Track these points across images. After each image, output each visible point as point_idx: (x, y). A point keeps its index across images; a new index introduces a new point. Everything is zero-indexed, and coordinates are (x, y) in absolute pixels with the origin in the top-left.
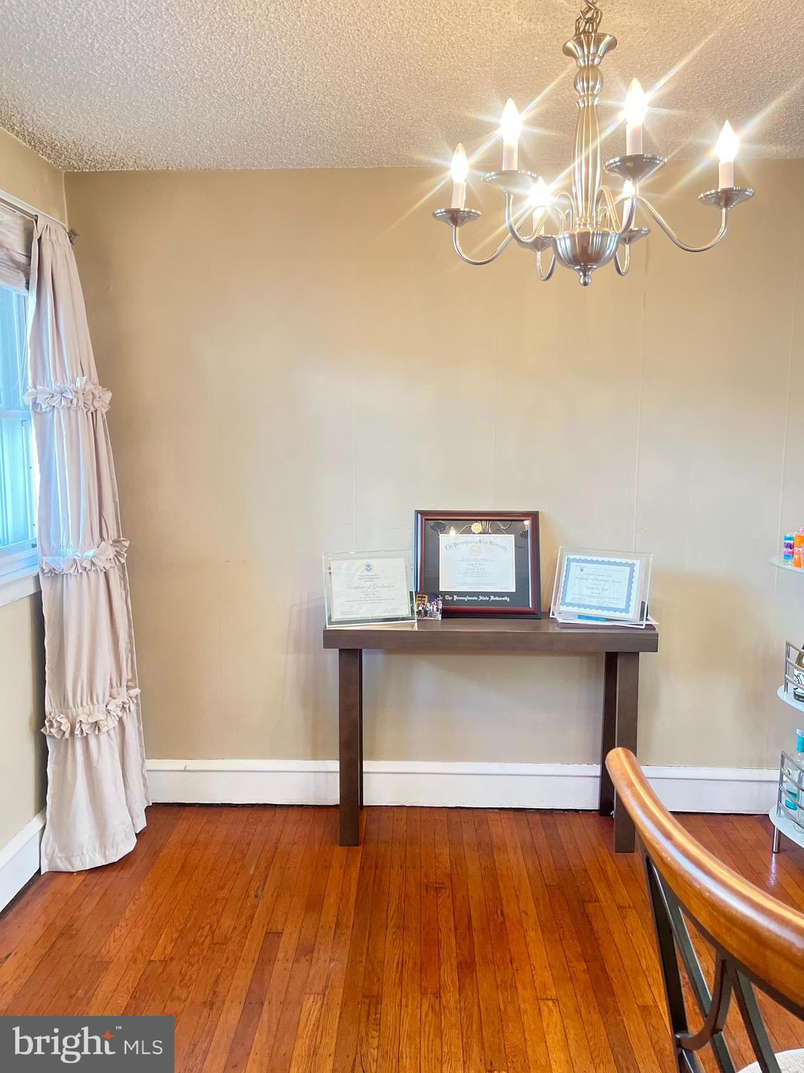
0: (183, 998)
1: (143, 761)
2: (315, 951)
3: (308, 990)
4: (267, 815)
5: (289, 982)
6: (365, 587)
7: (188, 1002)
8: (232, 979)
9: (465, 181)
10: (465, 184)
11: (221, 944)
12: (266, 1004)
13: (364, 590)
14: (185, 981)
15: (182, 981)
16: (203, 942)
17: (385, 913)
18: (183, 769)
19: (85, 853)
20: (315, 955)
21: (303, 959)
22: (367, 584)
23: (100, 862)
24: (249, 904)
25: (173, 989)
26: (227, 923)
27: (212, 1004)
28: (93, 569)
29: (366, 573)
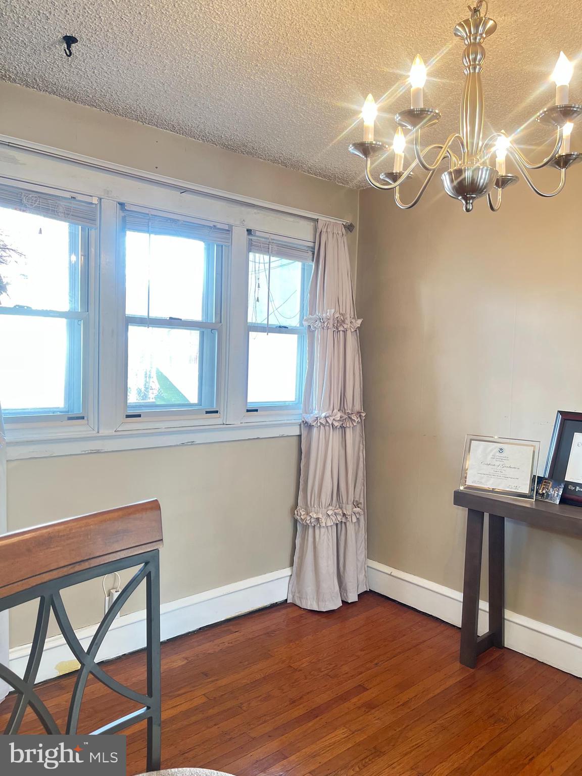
0: (285, 691)
1: (366, 560)
2: (374, 710)
3: (347, 726)
4: (433, 624)
5: (343, 715)
6: (494, 465)
7: (284, 695)
8: (317, 696)
9: (403, 152)
10: (403, 155)
11: (331, 677)
12: (318, 718)
13: (495, 467)
14: (294, 684)
15: (293, 683)
16: (323, 671)
17: (442, 714)
18: (390, 573)
19: (308, 599)
20: (373, 711)
21: (363, 709)
22: (497, 463)
23: (316, 608)
24: (367, 666)
25: (285, 685)
26: (345, 668)
27: (294, 702)
28: (327, 425)
29: (498, 454)
